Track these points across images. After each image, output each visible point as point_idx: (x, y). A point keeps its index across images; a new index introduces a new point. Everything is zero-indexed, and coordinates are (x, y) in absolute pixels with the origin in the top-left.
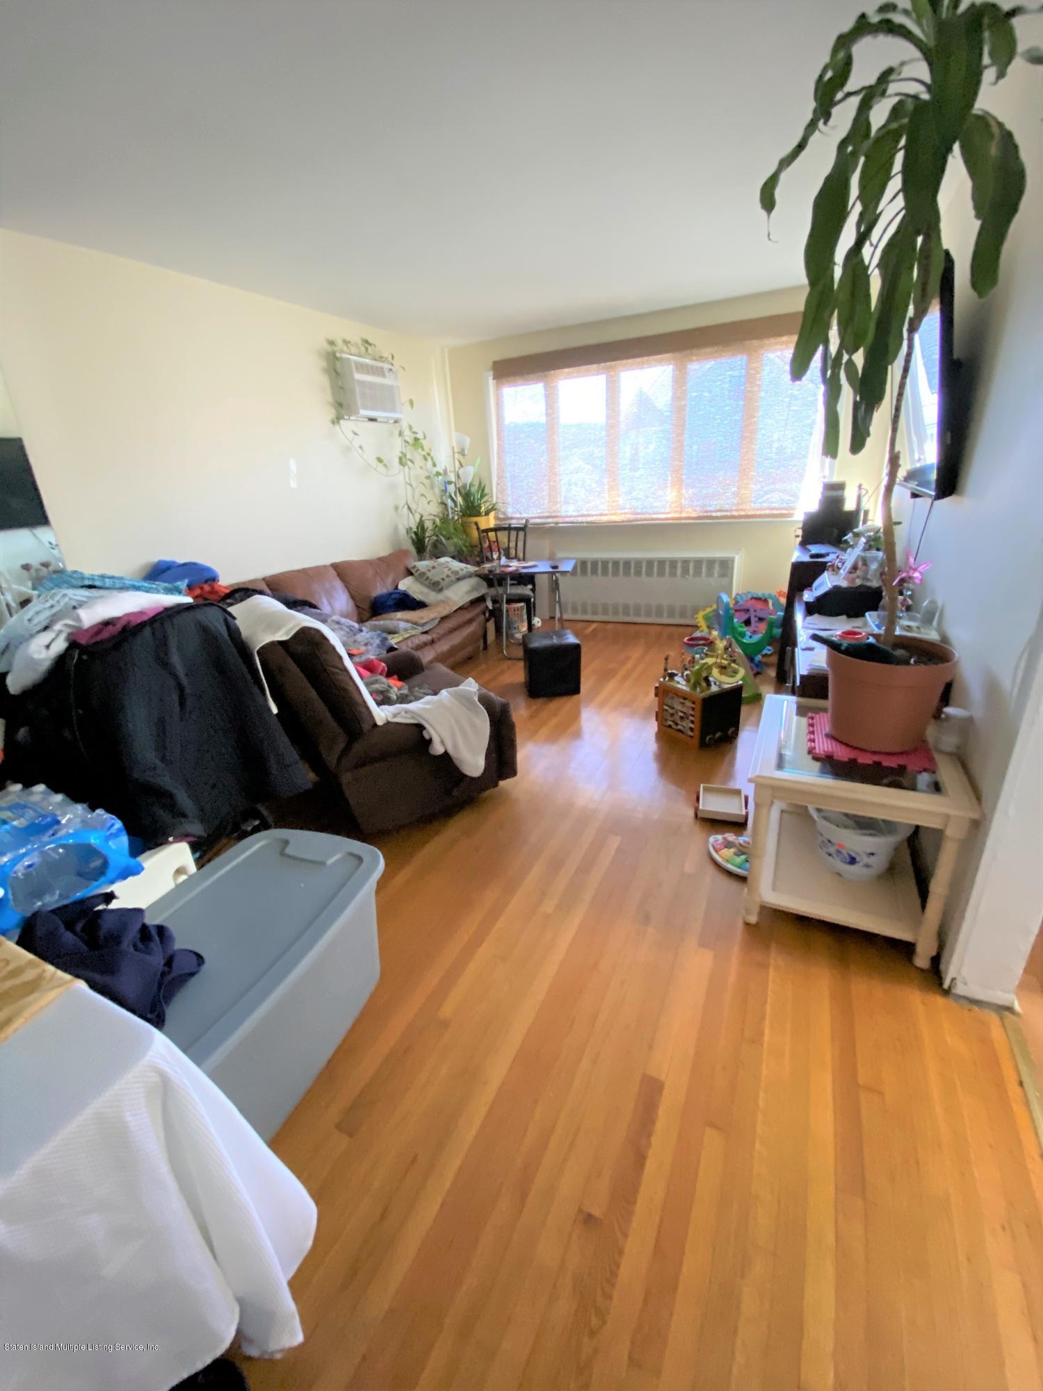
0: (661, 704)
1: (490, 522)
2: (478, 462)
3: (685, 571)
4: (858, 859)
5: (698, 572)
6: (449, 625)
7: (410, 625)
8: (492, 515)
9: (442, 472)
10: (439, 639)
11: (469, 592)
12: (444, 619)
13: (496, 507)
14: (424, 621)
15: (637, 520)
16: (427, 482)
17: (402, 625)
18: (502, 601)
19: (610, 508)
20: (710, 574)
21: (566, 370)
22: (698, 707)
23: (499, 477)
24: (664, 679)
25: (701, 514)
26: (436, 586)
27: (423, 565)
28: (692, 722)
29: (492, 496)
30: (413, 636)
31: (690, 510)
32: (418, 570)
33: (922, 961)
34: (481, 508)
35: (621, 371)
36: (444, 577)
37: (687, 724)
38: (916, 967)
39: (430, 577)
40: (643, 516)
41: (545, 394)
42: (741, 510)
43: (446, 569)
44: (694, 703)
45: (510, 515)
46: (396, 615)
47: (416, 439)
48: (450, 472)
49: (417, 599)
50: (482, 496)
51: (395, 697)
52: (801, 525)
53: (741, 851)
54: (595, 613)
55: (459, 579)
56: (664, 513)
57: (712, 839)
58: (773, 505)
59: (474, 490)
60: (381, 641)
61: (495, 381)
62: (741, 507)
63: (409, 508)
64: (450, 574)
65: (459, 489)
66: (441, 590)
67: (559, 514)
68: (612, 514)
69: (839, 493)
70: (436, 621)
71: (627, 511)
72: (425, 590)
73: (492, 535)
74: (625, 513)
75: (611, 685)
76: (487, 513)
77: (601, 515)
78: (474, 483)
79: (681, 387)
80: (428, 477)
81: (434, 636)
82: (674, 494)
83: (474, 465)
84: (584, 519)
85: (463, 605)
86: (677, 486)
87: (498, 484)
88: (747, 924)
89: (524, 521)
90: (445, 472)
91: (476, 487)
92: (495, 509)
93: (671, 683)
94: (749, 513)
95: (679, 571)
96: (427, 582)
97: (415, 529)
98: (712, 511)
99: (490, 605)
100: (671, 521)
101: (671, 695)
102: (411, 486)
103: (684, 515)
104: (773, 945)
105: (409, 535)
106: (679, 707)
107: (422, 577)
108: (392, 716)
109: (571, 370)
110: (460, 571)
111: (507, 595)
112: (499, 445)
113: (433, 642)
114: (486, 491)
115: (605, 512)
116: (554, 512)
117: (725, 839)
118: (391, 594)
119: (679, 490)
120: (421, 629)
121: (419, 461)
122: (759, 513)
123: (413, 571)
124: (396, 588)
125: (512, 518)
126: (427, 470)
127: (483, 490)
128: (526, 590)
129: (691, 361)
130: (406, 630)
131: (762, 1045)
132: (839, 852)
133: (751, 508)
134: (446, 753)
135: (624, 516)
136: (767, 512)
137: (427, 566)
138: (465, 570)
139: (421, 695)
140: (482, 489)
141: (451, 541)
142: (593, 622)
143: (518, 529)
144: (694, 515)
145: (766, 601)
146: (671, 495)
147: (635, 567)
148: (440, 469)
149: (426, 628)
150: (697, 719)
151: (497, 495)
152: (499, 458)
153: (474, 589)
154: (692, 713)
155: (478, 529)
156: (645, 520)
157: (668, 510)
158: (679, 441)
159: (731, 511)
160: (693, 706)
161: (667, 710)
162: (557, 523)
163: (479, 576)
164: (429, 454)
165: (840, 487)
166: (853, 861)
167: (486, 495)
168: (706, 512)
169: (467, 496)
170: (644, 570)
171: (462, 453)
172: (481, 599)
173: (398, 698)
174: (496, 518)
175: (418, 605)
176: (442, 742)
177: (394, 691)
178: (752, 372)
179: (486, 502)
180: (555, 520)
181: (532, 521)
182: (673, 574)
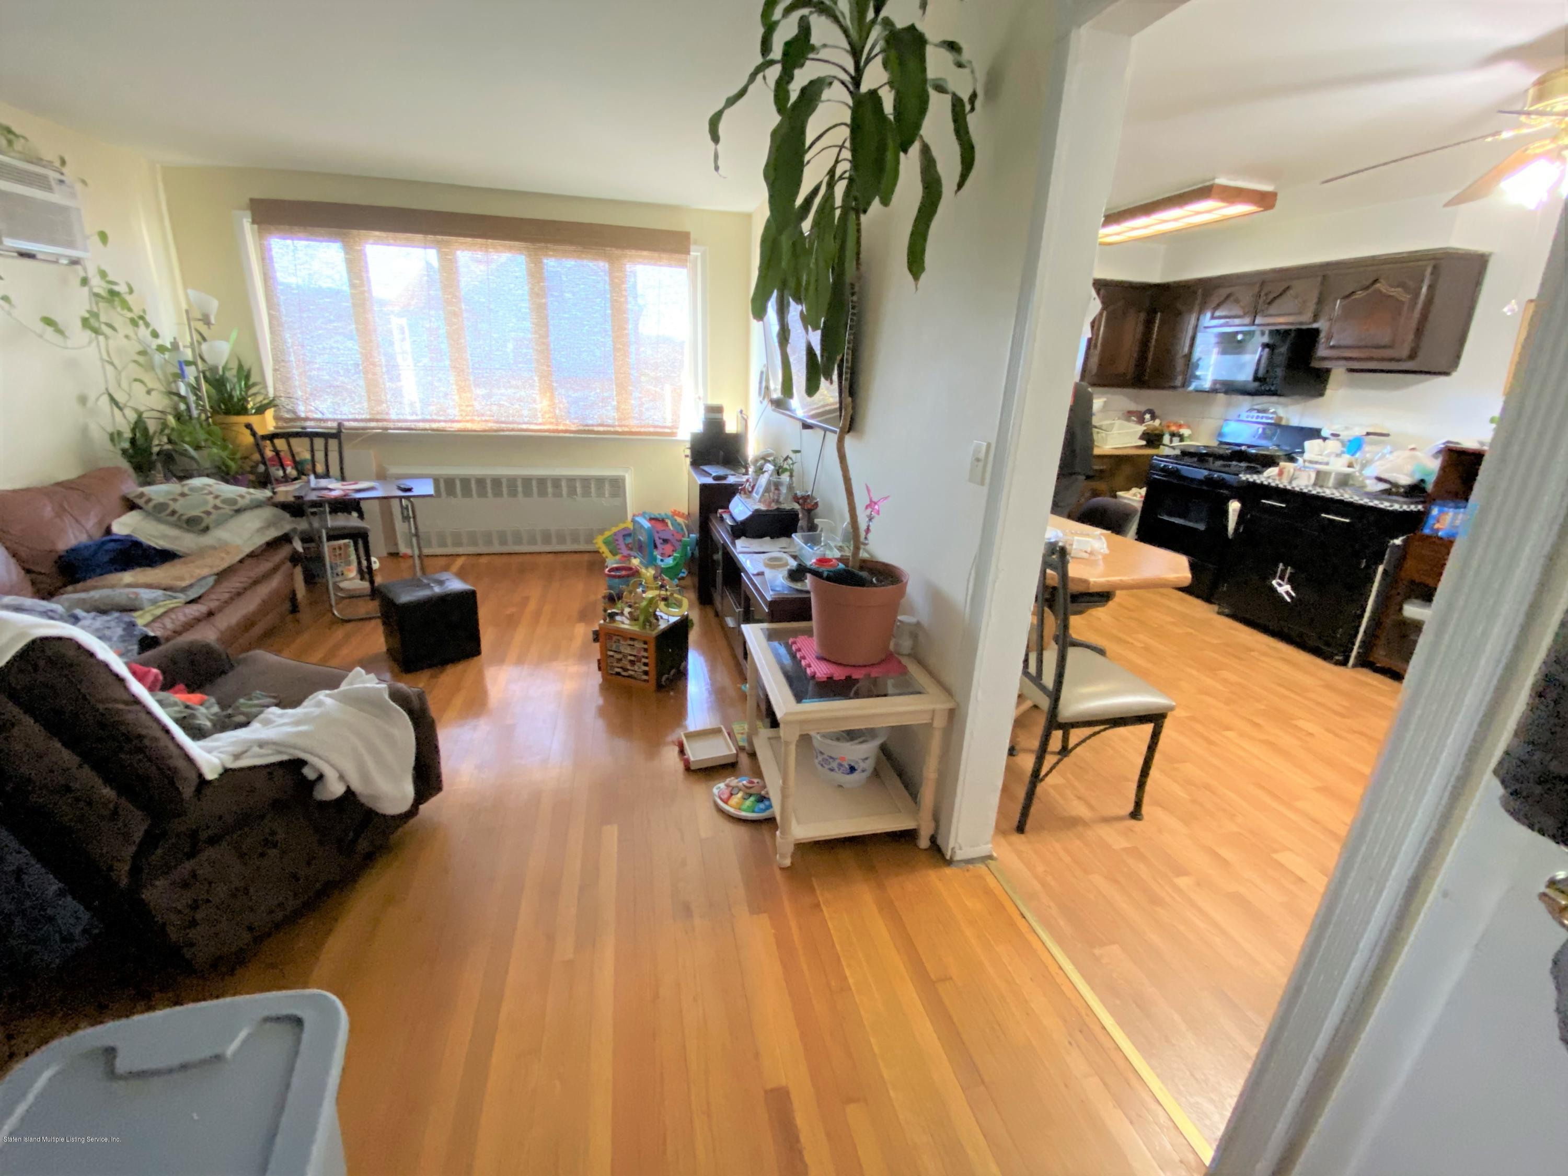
0: (604, 650)
1: (268, 423)
2: (234, 335)
3: (572, 491)
4: (856, 767)
5: (586, 493)
6: (234, 583)
7: (160, 592)
8: (270, 414)
9: (169, 346)
10: (220, 609)
11: (260, 530)
12: (222, 576)
13: (277, 402)
14: (184, 584)
15: (503, 430)
16: (141, 359)
17: (146, 594)
18: (320, 537)
19: (464, 414)
20: (601, 494)
21: (377, 233)
22: (652, 647)
23: (276, 361)
24: (605, 620)
25: (581, 428)
26: (194, 524)
27: (160, 491)
28: (646, 664)
29: (266, 387)
30: (172, 610)
31: (567, 422)
32: (149, 500)
33: (924, 843)
34: (248, 402)
35: (457, 249)
36: (209, 508)
37: (639, 668)
38: (921, 850)
39: (180, 511)
40: (511, 426)
41: (346, 259)
42: (624, 426)
43: (210, 498)
44: (645, 643)
45: (303, 415)
46: (121, 580)
47: (113, 294)
48: (185, 347)
49: (158, 547)
50: (248, 387)
51: (209, 724)
52: (688, 445)
53: (747, 794)
54: (458, 544)
55: (238, 511)
56: (536, 424)
57: (715, 791)
58: (657, 423)
59: (231, 375)
60: (124, 629)
61: (256, 226)
62: (623, 423)
63: (113, 400)
64: (220, 505)
65: (204, 372)
66: (206, 529)
67: (387, 417)
68: (467, 421)
69: (717, 416)
70: (211, 580)
71: (487, 418)
72: (173, 532)
73: (280, 443)
74: (486, 421)
75: (519, 635)
76: (261, 410)
77: (453, 421)
78: (230, 366)
79: (539, 282)
80: (143, 353)
81: (213, 605)
82: (546, 403)
83: (227, 340)
84: (427, 425)
85: (253, 552)
86: (548, 394)
87: (275, 370)
88: (783, 869)
89: (335, 425)
90: (175, 346)
91: (234, 372)
92: (275, 406)
93: (614, 625)
94: (633, 430)
95: (565, 491)
96: (175, 518)
97: (128, 434)
98: (593, 425)
99: (298, 546)
100: (547, 434)
101: (615, 638)
102: (112, 363)
103: (561, 427)
104: (815, 882)
105: (118, 447)
106: (628, 650)
107: (159, 512)
108: (231, 758)
109: (383, 234)
110: (239, 499)
111: (327, 528)
112: (271, 317)
113: (210, 614)
114: (252, 380)
115: (456, 418)
116: (378, 413)
117: (727, 786)
118: (103, 543)
119: (552, 398)
120: (182, 598)
121: (124, 328)
122: (642, 430)
123: (141, 502)
124: (108, 531)
125: (307, 419)
126: (139, 341)
127: (247, 377)
128: (352, 521)
129: (547, 255)
130: (154, 602)
131: (850, 989)
132: (840, 765)
133: (633, 424)
134: (349, 793)
135: (484, 424)
136: (652, 430)
137: (168, 493)
138: (248, 497)
139: (254, 710)
140: (245, 375)
141: (205, 452)
142: (458, 555)
143: (326, 436)
144: (573, 428)
145: (663, 521)
146: (542, 404)
147: (508, 487)
148: (167, 341)
149: (193, 594)
150: (652, 661)
151: (274, 385)
152: (272, 331)
153: (270, 524)
154: (646, 654)
155: (254, 434)
156: (513, 430)
157: (540, 420)
158: (544, 343)
159: (613, 426)
160: (646, 646)
161: (612, 656)
162: (387, 429)
163: (271, 502)
164: (141, 318)
165: (719, 410)
166: (852, 769)
167: (254, 385)
168: (587, 425)
169: (218, 383)
170: (520, 489)
171: (206, 320)
172: (285, 539)
173: (214, 725)
174: (277, 418)
175: (165, 556)
176: (342, 777)
177: (202, 714)
178: (617, 280)
179: (254, 394)
180: (380, 424)
181: (347, 424)
182: (558, 495)
